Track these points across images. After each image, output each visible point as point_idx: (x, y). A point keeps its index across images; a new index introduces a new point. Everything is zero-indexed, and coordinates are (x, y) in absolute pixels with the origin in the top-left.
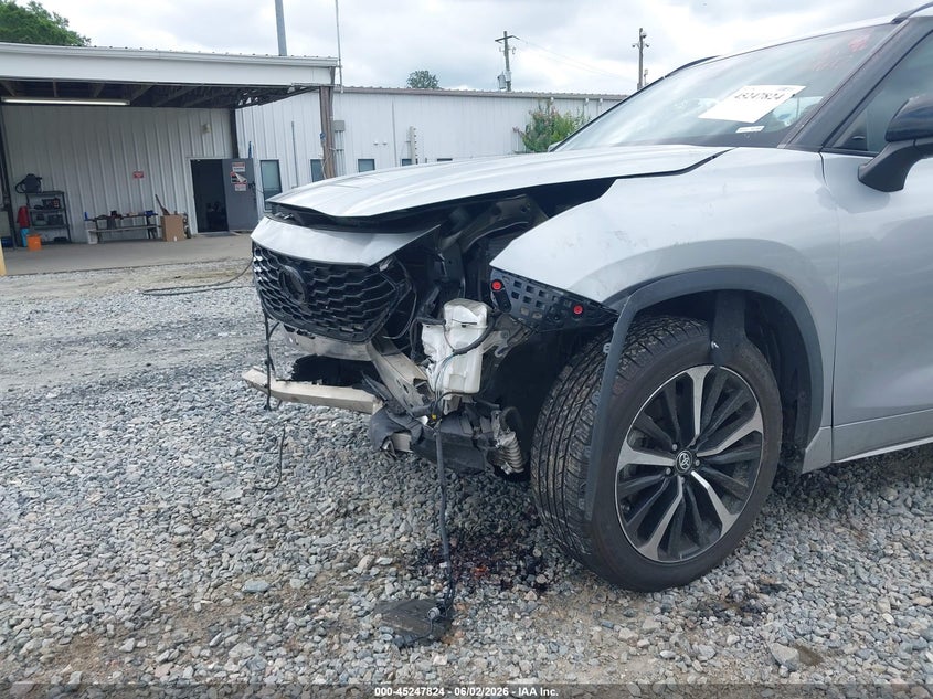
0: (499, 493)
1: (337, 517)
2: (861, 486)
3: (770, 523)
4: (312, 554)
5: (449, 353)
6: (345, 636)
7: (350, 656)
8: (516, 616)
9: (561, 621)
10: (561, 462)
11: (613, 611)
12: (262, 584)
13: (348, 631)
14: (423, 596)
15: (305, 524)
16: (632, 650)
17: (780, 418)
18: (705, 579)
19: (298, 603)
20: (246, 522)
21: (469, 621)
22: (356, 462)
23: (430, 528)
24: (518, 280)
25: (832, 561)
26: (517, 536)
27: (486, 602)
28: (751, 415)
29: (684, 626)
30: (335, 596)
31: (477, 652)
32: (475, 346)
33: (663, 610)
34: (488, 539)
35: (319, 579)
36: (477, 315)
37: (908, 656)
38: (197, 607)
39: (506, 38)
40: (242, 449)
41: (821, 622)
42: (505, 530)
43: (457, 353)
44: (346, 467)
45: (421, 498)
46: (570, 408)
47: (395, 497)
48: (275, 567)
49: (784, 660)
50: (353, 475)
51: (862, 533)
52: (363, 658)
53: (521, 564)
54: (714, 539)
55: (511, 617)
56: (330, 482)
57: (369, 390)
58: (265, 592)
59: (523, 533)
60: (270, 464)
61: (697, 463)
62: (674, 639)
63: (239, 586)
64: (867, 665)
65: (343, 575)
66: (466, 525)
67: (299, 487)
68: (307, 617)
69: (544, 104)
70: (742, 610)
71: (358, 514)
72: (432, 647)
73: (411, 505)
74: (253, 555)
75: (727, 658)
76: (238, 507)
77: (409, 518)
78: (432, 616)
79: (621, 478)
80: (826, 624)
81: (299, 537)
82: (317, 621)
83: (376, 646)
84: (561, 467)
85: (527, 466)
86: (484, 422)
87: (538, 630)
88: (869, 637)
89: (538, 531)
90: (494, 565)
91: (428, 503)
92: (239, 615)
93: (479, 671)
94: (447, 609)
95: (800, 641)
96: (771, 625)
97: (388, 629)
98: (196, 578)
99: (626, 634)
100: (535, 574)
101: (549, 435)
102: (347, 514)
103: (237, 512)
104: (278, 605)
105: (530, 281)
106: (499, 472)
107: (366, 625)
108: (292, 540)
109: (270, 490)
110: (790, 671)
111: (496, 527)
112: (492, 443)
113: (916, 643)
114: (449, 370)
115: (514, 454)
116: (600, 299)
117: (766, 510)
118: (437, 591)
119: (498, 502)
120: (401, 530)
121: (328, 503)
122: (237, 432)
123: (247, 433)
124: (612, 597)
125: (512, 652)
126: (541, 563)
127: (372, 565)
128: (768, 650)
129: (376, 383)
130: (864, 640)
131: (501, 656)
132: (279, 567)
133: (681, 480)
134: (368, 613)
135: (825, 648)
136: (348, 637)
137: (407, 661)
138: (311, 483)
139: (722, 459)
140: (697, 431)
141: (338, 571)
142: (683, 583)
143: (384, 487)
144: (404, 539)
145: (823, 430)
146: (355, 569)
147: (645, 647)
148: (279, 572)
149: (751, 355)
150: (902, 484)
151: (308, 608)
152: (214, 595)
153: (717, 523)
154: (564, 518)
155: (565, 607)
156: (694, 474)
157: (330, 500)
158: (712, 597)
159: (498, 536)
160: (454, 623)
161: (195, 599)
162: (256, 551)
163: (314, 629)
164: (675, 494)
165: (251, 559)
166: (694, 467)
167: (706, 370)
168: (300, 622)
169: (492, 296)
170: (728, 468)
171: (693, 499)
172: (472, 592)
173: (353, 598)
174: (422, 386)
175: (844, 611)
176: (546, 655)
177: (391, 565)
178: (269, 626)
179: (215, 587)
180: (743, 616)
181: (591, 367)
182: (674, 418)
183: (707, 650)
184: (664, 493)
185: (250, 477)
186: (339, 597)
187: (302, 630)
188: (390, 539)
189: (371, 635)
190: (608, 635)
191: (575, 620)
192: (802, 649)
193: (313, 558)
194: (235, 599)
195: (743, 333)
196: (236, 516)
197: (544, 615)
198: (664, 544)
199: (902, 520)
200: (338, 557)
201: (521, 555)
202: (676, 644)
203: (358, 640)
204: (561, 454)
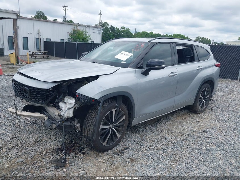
0: (73, 134)
1: (36, 143)
2: (142, 127)
3: (126, 135)
4: (32, 152)
5: (67, 109)
6: (43, 168)
7: (45, 172)
8: (79, 159)
9: (88, 159)
10: (89, 129)
11: (98, 156)
12: (21, 160)
13: (44, 167)
14: (59, 158)
15: (28, 145)
16: (102, 163)
17: (128, 116)
18: (115, 148)
19: (31, 163)
20: (13, 146)
21: (70, 162)
22: (38, 129)
23: (58, 143)
24: (82, 95)
25: (137, 142)
26: (78, 143)
27: (73, 158)
28: (123, 117)
29: (111, 157)
30: (39, 160)
31: (72, 168)
32: (72, 107)
33: (107, 155)
34: (71, 144)
35: (35, 157)
36: (73, 101)
37: (147, 158)
38: (6, 167)
39: (65, 7)
40: (6, 127)
41: (134, 154)
42: (75, 142)
43: (68, 109)
44: (35, 130)
45: (55, 136)
46: (91, 119)
47: (49, 137)
48: (24, 156)
49: (128, 161)
50: (38, 132)
51: (142, 136)
52: (48, 172)
53: (79, 149)
54: (116, 140)
55: (78, 160)
56: (32, 134)
57: (44, 114)
58: (22, 162)
59: (79, 142)
60: (15, 131)
61: (114, 126)
62: (109, 160)
63: (15, 161)
64: (141, 160)
65: (40, 155)
66: (66, 142)
67: (24, 136)
68: (34, 166)
69: (75, 27)
70: (121, 153)
71: (41, 141)
72: (63, 168)
73: (53, 139)
74: (17, 154)
75: (118, 162)
76: (9, 142)
77: (53, 141)
78: (62, 162)
79: (100, 131)
80: (135, 154)
81: (28, 148)
82: (36, 166)
83: (51, 169)
84: (89, 130)
85: (81, 130)
86: (73, 122)
87: (84, 162)
88: (142, 155)
89: (82, 142)
90: (73, 150)
91: (57, 138)
92: (17, 167)
93: (73, 171)
94: (65, 160)
95: (131, 157)
96: (126, 155)
97: (53, 166)
98: (4, 160)
99: (101, 160)
100: (82, 151)
101: (87, 124)
102: (38, 142)
103: (10, 143)
104: (26, 164)
105: (84, 95)
106: (76, 131)
107: (48, 165)
108: (26, 149)
109: (17, 137)
110: (129, 163)
111: (73, 142)
112: (75, 126)
113: (149, 155)
114: (67, 112)
115: (79, 128)
116: (97, 99)
117: (126, 133)
118: (62, 157)
119: (73, 136)
120: (52, 144)
121: (33, 140)
122: (4, 123)
123: (6, 123)
124: (98, 153)
125: (79, 167)
126: (83, 148)
127: (46, 153)
128: (125, 160)
129: (46, 113)
130: (141, 156)
131: (77, 168)
132: (24, 155)
133: (111, 130)
134: (48, 163)
135: (134, 158)
136: (44, 168)
137: (58, 171)
138: (27, 135)
139: (118, 125)
140: (114, 121)
141: (39, 155)
142: (111, 149)
143: (46, 134)
144: (53, 146)
145: (135, 118)
146: (43, 154)
147: (104, 162)
148: (24, 157)
149: (123, 106)
150: (149, 125)
151: (34, 164)
152: (9, 164)
153: (117, 137)
154: (89, 140)
155: (89, 156)
156: (113, 128)
157: (33, 139)
158: (116, 151)
159: (73, 144)
160: (67, 163)
161: (5, 165)
162: (17, 153)
163: (36, 168)
164: (110, 133)
165: (17, 155)
166: (113, 127)
167: (115, 109)
168: (33, 167)
169: (76, 98)
170: (119, 127)
171: (113, 133)
172: (70, 156)
173: (44, 160)
174: (60, 115)
175: (138, 151)
176: (86, 166)
177: (51, 152)
178: (25, 169)
179: (9, 162)
180: (121, 154)
181: (95, 110)
182: (110, 119)
183: (115, 161)
184: (107, 133)
185: (11, 134)
186: (40, 160)
187: (33, 169)
188: (50, 146)
189: (49, 167)
190: (97, 161)
191: (91, 159)
192: (131, 159)
193: (32, 153)
194: (15, 164)
195: (122, 102)
196: (9, 144)
197: (85, 159)
198: (107, 142)
199: (149, 133)
200: (38, 152)
201: (79, 147)
202: (110, 161)
203: (46, 169)
204: (89, 128)
